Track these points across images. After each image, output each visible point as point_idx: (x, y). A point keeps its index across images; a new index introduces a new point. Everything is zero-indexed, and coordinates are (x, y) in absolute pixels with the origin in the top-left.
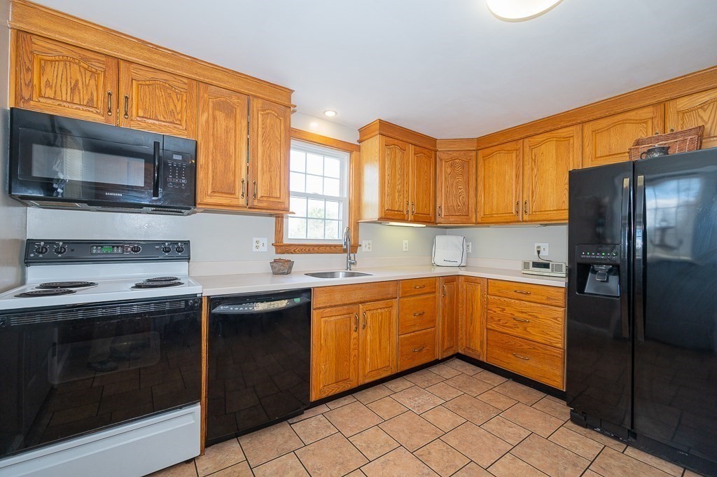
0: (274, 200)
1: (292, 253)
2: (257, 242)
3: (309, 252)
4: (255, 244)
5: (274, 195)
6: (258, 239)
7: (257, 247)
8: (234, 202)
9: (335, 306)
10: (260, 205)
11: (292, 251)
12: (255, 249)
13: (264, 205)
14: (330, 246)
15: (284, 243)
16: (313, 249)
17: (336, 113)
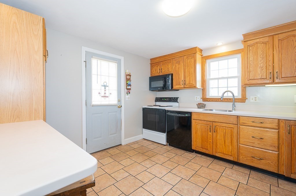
0: (191, 84)
1: (209, 101)
2: (196, 97)
3: (216, 101)
4: (196, 98)
5: (191, 83)
6: (196, 96)
7: (196, 99)
8: (181, 87)
9: (201, 120)
10: (187, 86)
11: (209, 100)
12: (196, 100)
13: (188, 86)
14: (227, 99)
15: (207, 98)
16: (218, 100)
17: (223, 43)
